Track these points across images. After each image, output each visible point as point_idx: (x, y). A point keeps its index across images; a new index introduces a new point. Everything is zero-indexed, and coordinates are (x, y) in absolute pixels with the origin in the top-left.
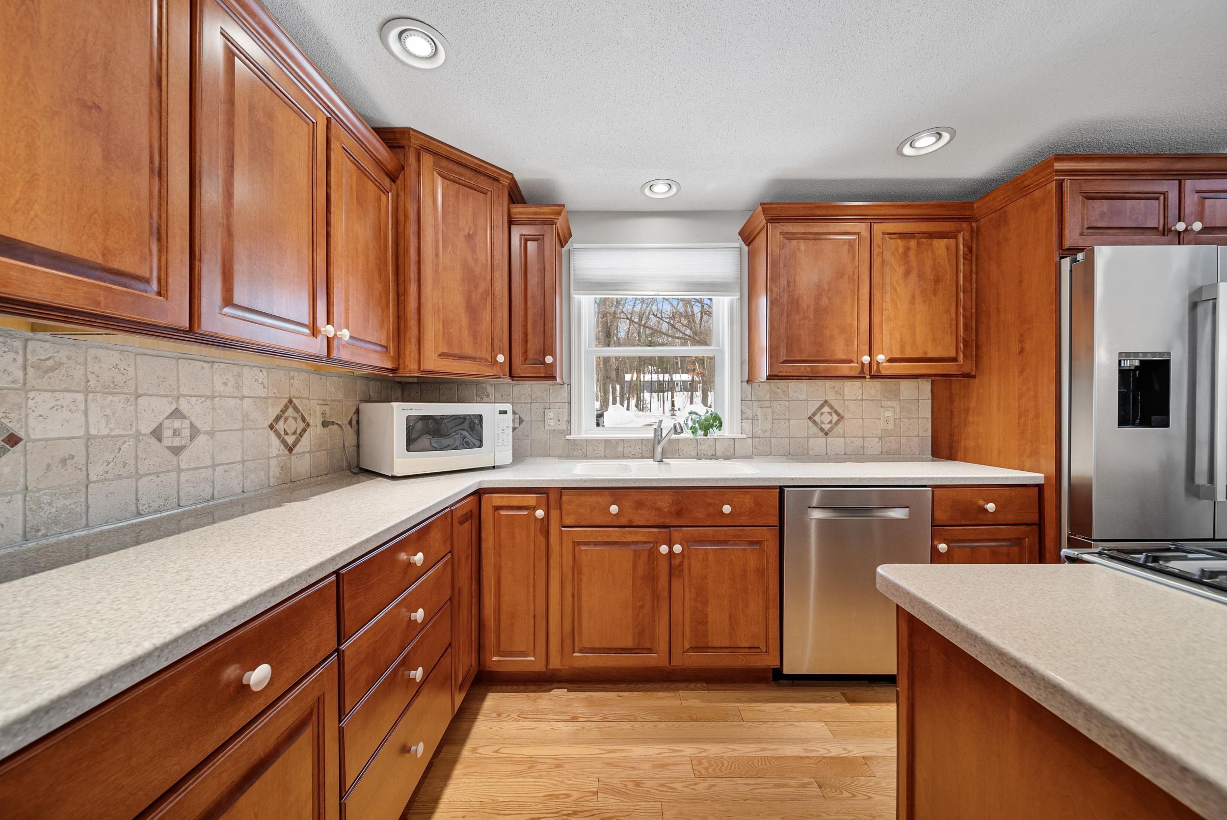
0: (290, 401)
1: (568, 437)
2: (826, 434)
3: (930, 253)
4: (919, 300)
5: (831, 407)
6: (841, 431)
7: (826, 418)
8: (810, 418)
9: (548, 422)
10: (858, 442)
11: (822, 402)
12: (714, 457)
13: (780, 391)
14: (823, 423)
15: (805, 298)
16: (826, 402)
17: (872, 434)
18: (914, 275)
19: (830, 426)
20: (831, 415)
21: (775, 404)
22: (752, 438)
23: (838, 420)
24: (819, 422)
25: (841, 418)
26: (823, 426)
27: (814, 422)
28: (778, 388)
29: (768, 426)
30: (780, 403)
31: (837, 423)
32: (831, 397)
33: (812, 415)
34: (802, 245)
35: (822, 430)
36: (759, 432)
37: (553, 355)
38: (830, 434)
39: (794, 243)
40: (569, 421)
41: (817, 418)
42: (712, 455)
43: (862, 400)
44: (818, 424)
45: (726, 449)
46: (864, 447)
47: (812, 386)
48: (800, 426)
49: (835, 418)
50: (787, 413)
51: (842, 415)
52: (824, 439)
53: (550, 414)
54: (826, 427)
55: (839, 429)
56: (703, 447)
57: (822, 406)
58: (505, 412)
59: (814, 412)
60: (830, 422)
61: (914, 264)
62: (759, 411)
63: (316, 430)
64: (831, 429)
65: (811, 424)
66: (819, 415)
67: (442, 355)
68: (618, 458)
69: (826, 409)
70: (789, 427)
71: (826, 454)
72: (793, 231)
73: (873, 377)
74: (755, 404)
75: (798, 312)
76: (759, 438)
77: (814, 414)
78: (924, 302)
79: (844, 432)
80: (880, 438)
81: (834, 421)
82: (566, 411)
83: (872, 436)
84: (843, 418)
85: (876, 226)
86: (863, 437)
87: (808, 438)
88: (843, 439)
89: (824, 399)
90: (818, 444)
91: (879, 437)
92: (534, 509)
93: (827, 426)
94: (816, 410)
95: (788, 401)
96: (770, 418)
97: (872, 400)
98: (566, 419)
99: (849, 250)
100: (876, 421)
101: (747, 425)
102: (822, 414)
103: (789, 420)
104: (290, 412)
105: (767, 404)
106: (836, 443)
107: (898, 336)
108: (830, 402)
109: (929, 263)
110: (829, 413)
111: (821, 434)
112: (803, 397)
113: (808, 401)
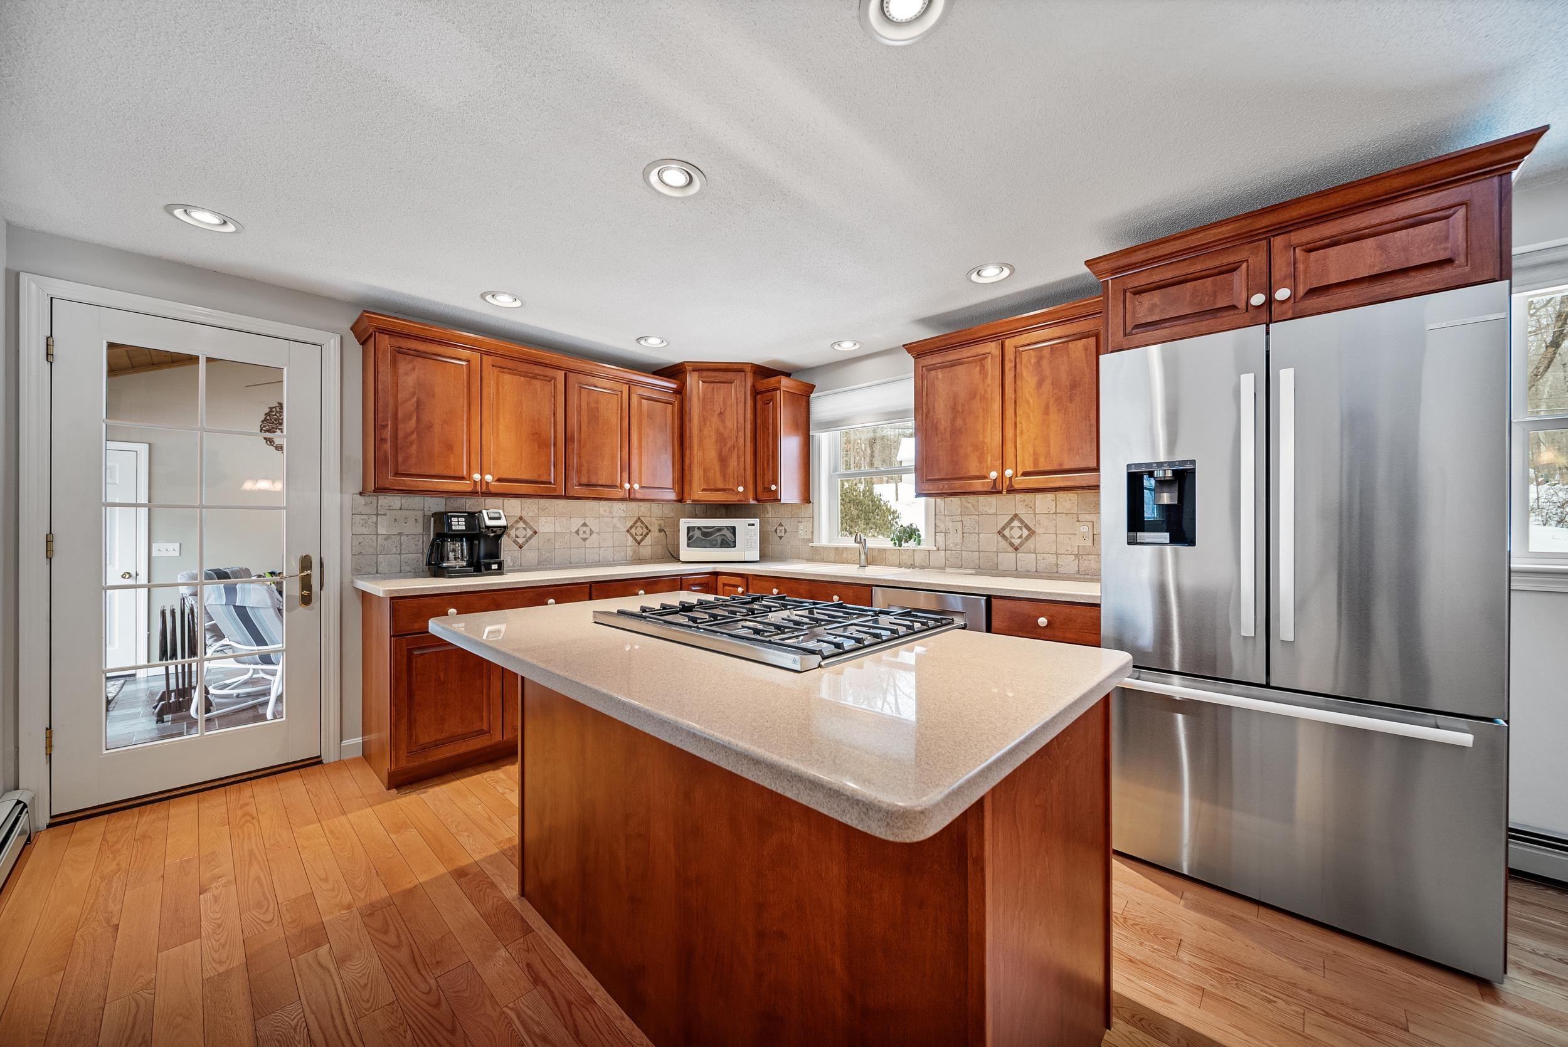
0: (639, 518)
1: (810, 544)
2: (1016, 549)
3: (1065, 358)
4: (1053, 409)
5: (1021, 521)
6: (1032, 547)
7: (1016, 533)
8: (999, 532)
9: (800, 532)
10: (1052, 559)
11: (1012, 516)
12: (912, 566)
13: (970, 505)
14: (1012, 537)
15: (943, 422)
16: (1016, 516)
17: (1067, 550)
18: (1047, 385)
19: (1020, 540)
20: (1021, 529)
21: (965, 518)
22: (945, 550)
23: (1029, 535)
24: (1009, 537)
25: (1032, 533)
26: (1013, 540)
27: (1004, 537)
28: (969, 503)
29: (959, 539)
30: (970, 517)
31: (1027, 538)
32: (1021, 511)
33: (1002, 529)
34: (940, 374)
35: (1012, 544)
36: (951, 545)
37: (776, 485)
38: (1020, 550)
39: (933, 373)
40: (813, 532)
41: (1006, 532)
42: (911, 565)
43: (1055, 513)
44: (1007, 539)
45: (922, 559)
46: (1057, 564)
47: (1001, 500)
48: (990, 541)
49: (1025, 533)
50: (977, 527)
51: (1033, 529)
52: (1014, 554)
53: (801, 527)
54: (1016, 542)
55: (1030, 544)
56: (904, 557)
57: (1012, 520)
58: (753, 525)
59: (1004, 526)
60: (1020, 537)
61: (1048, 372)
62: (950, 525)
63: (655, 533)
64: (1021, 544)
65: (1000, 538)
66: (1008, 529)
67: (704, 490)
68: (843, 563)
69: (1016, 523)
70: (978, 541)
71: (1017, 569)
72: (932, 363)
73: (1009, 492)
74: (948, 518)
75: (937, 435)
76: (951, 550)
77: (1004, 528)
78: (1059, 410)
79: (1035, 547)
80: (1077, 556)
81: (1024, 536)
82: (811, 525)
83: (1067, 553)
84: (1035, 532)
85: (1007, 342)
86: (1057, 554)
87: (997, 552)
88: (1034, 555)
89: (1014, 513)
90: (1008, 559)
91: (1075, 555)
92: (737, 586)
93: (1017, 540)
94: (1006, 524)
95: (978, 515)
96: (960, 531)
97: (1067, 514)
98: (811, 530)
99: (981, 370)
100: (1072, 537)
101: (940, 538)
102: (1012, 528)
103: (978, 534)
104: (639, 524)
105: (959, 518)
106: (1027, 560)
107: (1031, 450)
108: (1020, 515)
109: (1064, 368)
110: (1019, 527)
111: (1010, 549)
112: (993, 511)
113: (997, 515)
